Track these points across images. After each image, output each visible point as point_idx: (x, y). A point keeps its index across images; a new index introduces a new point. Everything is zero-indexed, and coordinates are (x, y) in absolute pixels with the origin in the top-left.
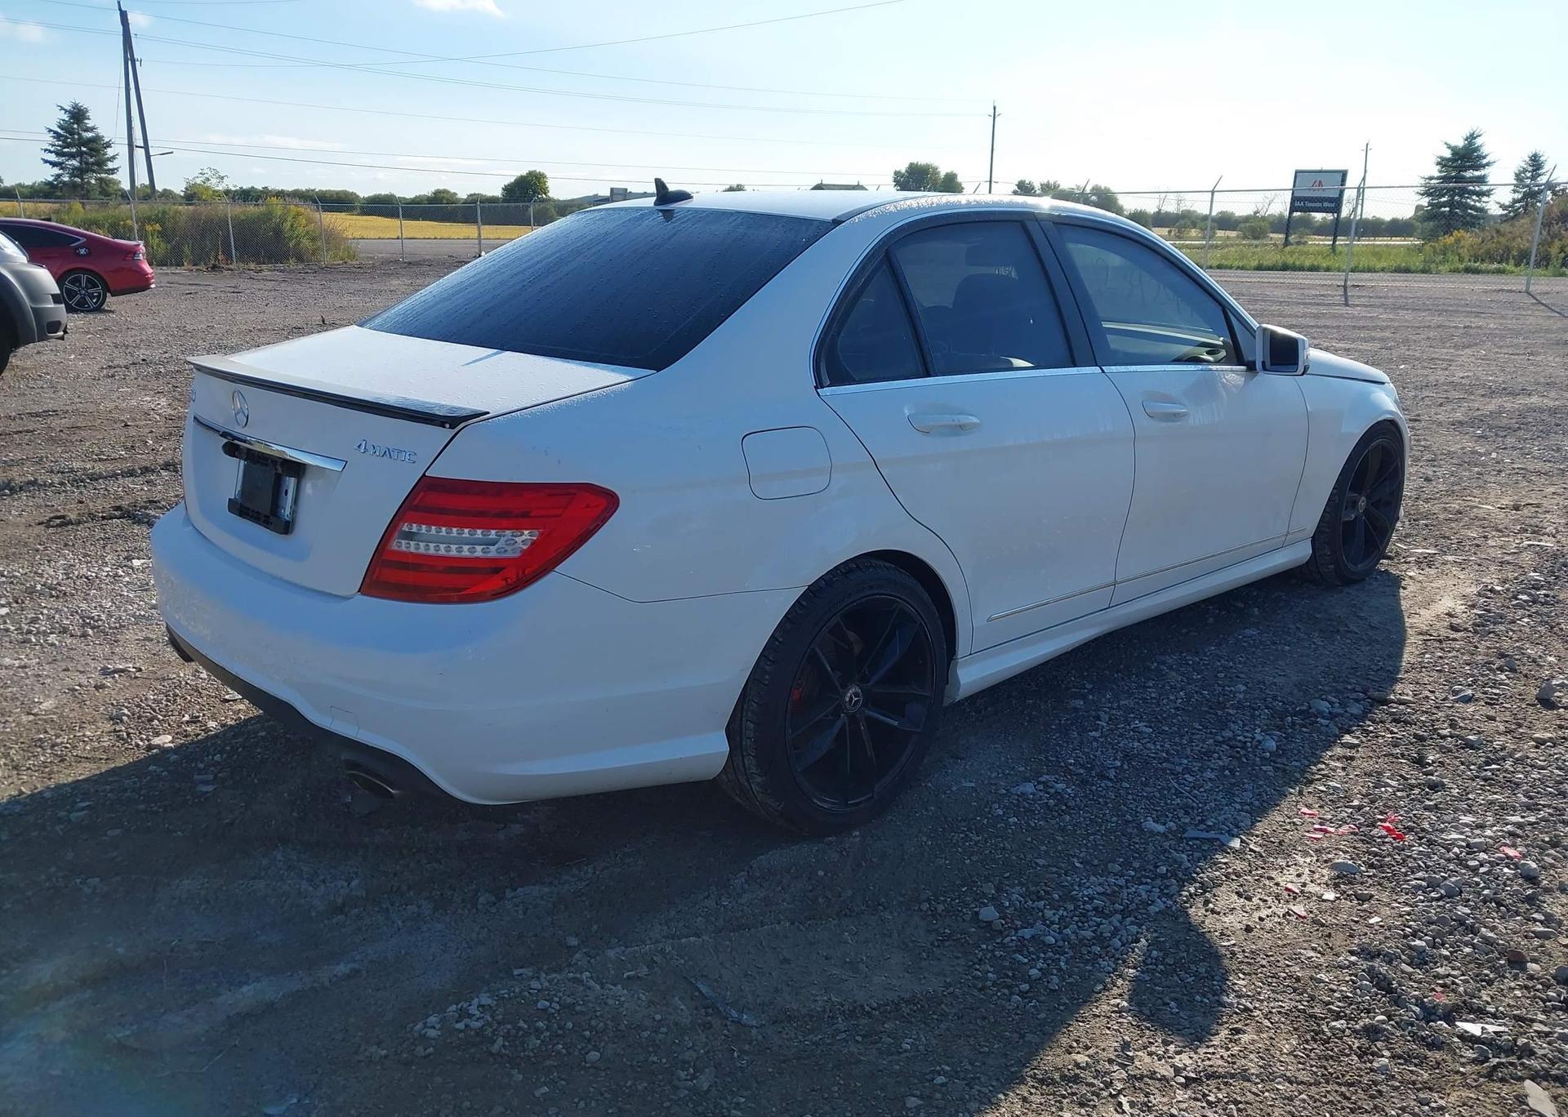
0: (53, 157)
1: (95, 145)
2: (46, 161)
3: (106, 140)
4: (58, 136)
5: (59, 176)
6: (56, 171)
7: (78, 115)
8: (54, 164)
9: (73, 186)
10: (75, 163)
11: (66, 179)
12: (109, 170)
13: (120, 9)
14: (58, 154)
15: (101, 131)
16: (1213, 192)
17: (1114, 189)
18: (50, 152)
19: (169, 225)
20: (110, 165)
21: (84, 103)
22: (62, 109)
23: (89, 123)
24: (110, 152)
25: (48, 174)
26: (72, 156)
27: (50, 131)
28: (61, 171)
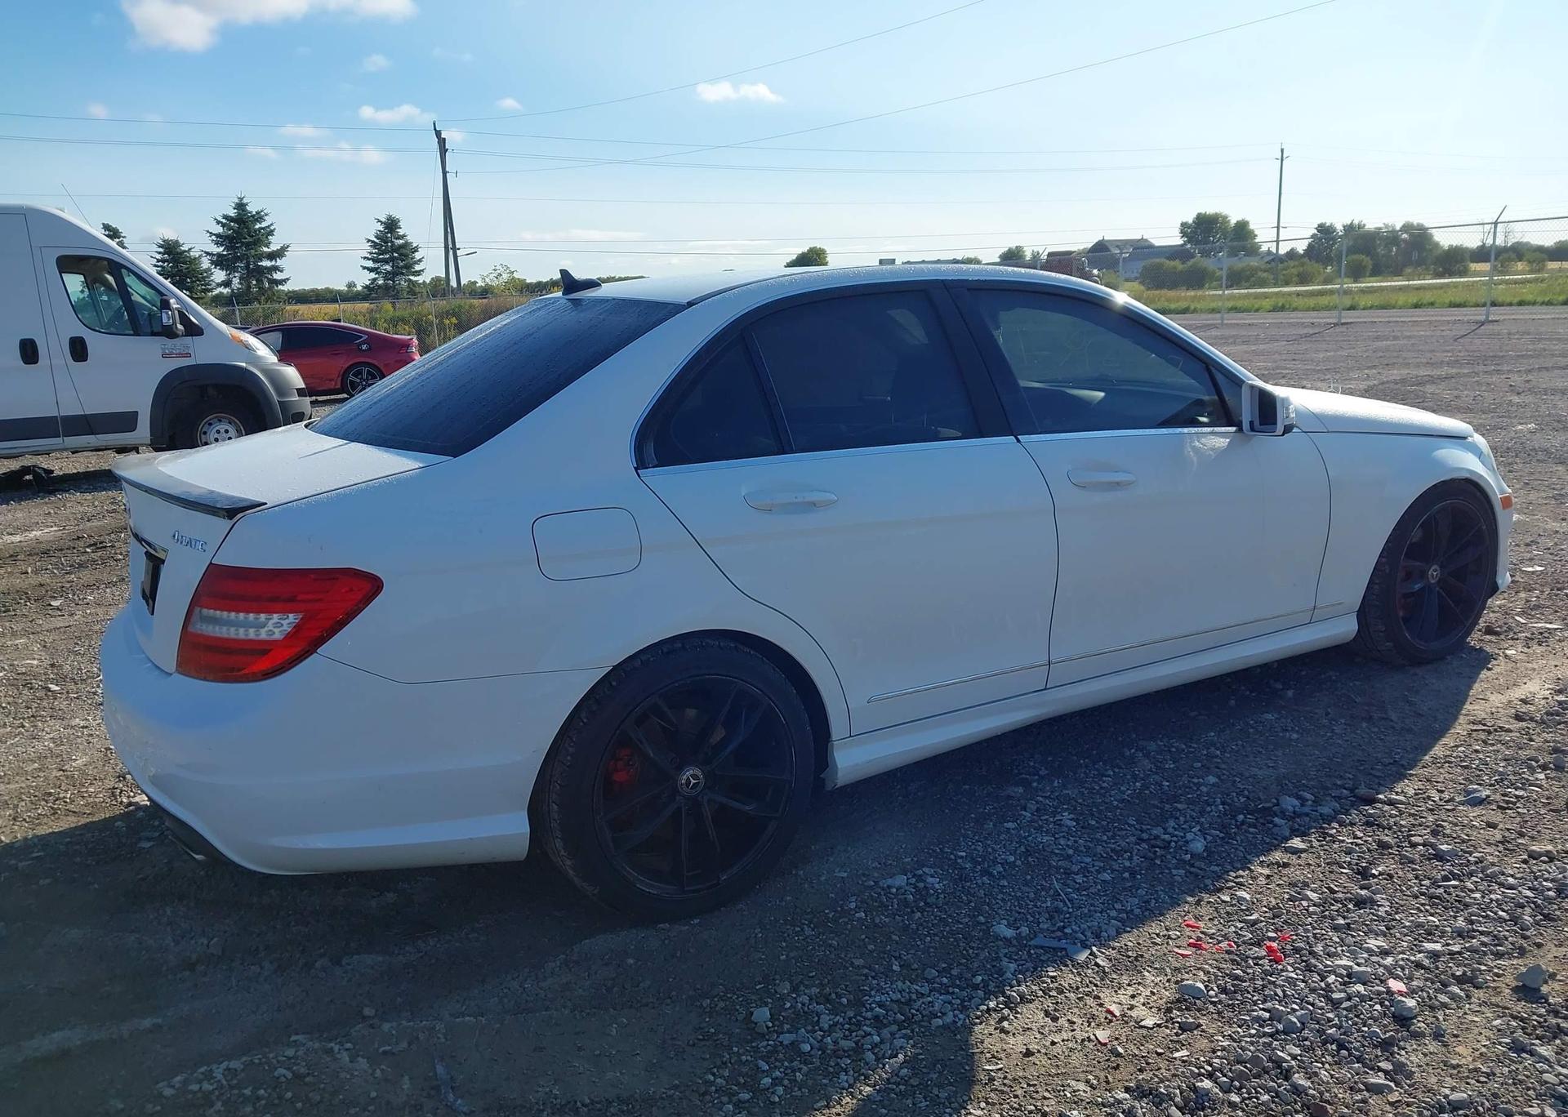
0: (370, 264)
1: (404, 251)
2: (364, 268)
3: (415, 245)
4: (374, 245)
5: (374, 280)
6: (373, 275)
7: (391, 225)
8: (371, 270)
9: (386, 287)
10: (388, 268)
11: (381, 282)
12: (416, 272)
13: (435, 129)
14: (375, 260)
15: (410, 239)
16: (1496, 223)
17: (1427, 225)
18: (368, 259)
19: (464, 317)
20: (417, 268)
21: (396, 214)
22: (379, 221)
23: (401, 232)
24: (417, 256)
25: (363, 279)
26: (386, 262)
27: (369, 241)
28: (377, 276)
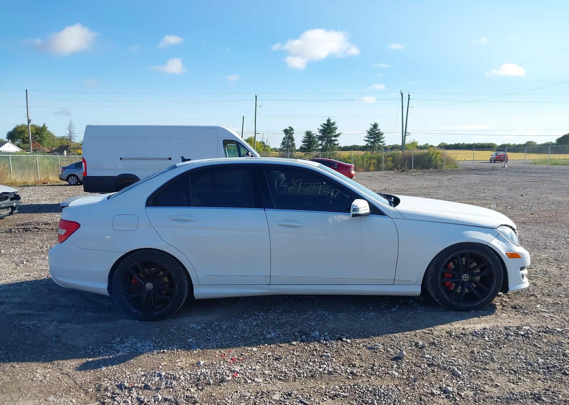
0: (367, 139)
1: (378, 135)
2: (364, 140)
3: (383, 132)
4: (369, 133)
5: (368, 144)
6: (367, 143)
7: (375, 126)
8: (367, 141)
9: (371, 147)
10: (372, 140)
11: (370, 145)
12: (381, 142)
14: (369, 138)
15: (381, 131)
18: (366, 137)
19: (395, 158)
20: (382, 140)
21: (377, 122)
22: (371, 124)
23: (378, 128)
24: (383, 136)
25: (364, 144)
26: (372, 138)
27: (367, 131)
28: (368, 143)
